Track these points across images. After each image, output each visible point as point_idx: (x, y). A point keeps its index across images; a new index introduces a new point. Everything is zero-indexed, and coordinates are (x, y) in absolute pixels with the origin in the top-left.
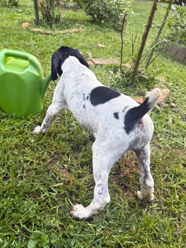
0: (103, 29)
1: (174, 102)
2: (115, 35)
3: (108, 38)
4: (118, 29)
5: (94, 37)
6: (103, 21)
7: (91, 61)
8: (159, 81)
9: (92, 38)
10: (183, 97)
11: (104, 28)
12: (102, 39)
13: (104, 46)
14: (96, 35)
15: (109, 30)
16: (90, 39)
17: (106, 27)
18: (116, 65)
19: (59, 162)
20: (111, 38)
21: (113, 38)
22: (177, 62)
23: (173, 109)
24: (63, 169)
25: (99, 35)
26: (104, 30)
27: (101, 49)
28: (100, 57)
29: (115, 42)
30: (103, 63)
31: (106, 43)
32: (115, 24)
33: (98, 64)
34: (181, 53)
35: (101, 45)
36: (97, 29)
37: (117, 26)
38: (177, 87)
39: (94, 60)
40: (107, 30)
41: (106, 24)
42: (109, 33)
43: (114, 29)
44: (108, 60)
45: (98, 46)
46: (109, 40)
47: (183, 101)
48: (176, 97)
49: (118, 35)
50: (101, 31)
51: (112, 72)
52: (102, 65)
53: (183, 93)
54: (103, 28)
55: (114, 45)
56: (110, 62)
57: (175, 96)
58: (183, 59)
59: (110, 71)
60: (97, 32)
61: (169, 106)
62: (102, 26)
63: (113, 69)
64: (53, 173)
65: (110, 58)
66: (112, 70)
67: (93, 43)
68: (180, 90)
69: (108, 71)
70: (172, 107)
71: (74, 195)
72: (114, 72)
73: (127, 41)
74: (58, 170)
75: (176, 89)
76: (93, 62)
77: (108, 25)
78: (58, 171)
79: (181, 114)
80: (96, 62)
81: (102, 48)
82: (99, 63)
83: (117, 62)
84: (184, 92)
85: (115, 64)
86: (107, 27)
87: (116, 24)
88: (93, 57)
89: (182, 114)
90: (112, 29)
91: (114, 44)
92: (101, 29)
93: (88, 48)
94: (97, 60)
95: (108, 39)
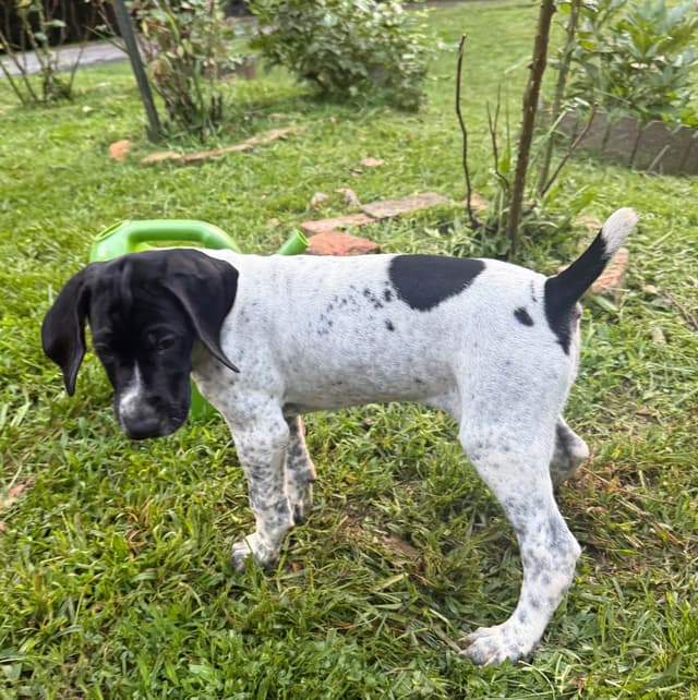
0: (359, 115)
1: (651, 280)
2: (401, 123)
3: (383, 135)
4: (406, 104)
5: (340, 143)
6: (353, 90)
7: (361, 212)
8: (586, 229)
9: (334, 145)
10: (672, 261)
11: (363, 110)
12: (367, 144)
13: (380, 162)
14: (345, 134)
15: (378, 113)
16: (331, 151)
17: (365, 103)
18: (442, 210)
19: (367, 519)
20: (394, 135)
21: (399, 134)
22: (614, 164)
23: (653, 303)
24: (388, 536)
25: (354, 132)
26: (363, 115)
27: (378, 172)
28: (383, 198)
29: (408, 143)
30: (397, 211)
31: (385, 153)
32: (391, 91)
33: (387, 218)
34: (622, 136)
35: (371, 162)
36: (341, 118)
37: (399, 95)
38: (643, 238)
39: (368, 208)
40: (372, 113)
41: (364, 95)
42: (381, 121)
43: (391, 106)
44: (412, 198)
45: (363, 167)
46: (390, 143)
47: (674, 274)
48: (650, 268)
49: (410, 122)
50: (353, 120)
51: (436, 233)
52: (397, 219)
53: (666, 251)
54: (358, 111)
55: (410, 154)
56: (418, 203)
57: (646, 264)
58: (630, 155)
59: (427, 230)
60: (343, 125)
61: (639, 297)
62: (354, 105)
63: (435, 223)
64: (365, 552)
65: (416, 193)
66: (434, 227)
67: (345, 160)
68: (655, 243)
69: (424, 232)
70: (649, 297)
71: (451, 599)
72: (441, 232)
73: (445, 134)
74: (376, 540)
75: (642, 243)
76: (370, 216)
77: (373, 99)
78: (377, 544)
79: (681, 310)
80: (379, 214)
81: (378, 168)
82: (389, 215)
83: (438, 199)
84: (669, 247)
85: (436, 206)
86: (371, 105)
87: (395, 88)
88: (363, 202)
89: (686, 312)
90: (386, 107)
91: (410, 150)
92: (353, 115)
93: (336, 178)
94: (379, 208)
95: (387, 141)
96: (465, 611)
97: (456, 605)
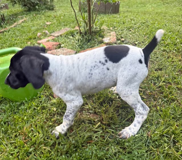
0: (40, 13)
1: (122, 38)
2: (51, 13)
3: (48, 16)
4: (51, 8)
5: (38, 20)
6: (37, 7)
7: (51, 36)
8: (104, 29)
9: (37, 21)
10: (124, 32)
11: (41, 11)
12: (45, 19)
13: (50, 23)
14: (38, 18)
15: (44, 12)
16: (37, 22)
17: (41, 10)
18: (71, 31)
19: (84, 112)
20: (51, 16)
21: (52, 15)
23: (124, 42)
24: (90, 114)
25: (41, 17)
26: (41, 13)
27: (51, 25)
28: (55, 31)
29: (55, 17)
30: (60, 34)
31: (51, 20)
32: (46, 6)
33: (58, 36)
35: (48, 23)
36: (36, 14)
38: (116, 28)
39: (53, 34)
40: (43, 12)
41: (40, 8)
42: (46, 13)
43: (47, 9)
44: (62, 30)
45: (47, 25)
46: (51, 18)
47: (125, 35)
48: (120, 35)
49: (53, 12)
50: (40, 14)
51: (71, 37)
52: (61, 36)
53: (122, 30)
54: (40, 12)
55: (57, 20)
56: (64, 31)
57: (119, 34)
59: (69, 37)
60: (37, 16)
61: (121, 42)
62: (38, 11)
63: (70, 35)
64: (87, 120)
65: (63, 28)
66: (70, 36)
67: (42, 24)
68: (119, 29)
69: (68, 37)
70: (123, 41)
72: (72, 36)
73: (62, 14)
75: (116, 30)
76: (54, 36)
77: (42, 8)
78: (89, 117)
79: (130, 43)
81: (51, 24)
82: (59, 35)
84: (122, 29)
85: (69, 31)
86: (42, 10)
87: (47, 5)
88: (50, 33)
89: (131, 43)
90: (46, 10)
91: (56, 19)
92: (39, 13)
93: (41, 29)
94: (55, 34)
95: (50, 18)
96: (116, 127)
97: (113, 126)
